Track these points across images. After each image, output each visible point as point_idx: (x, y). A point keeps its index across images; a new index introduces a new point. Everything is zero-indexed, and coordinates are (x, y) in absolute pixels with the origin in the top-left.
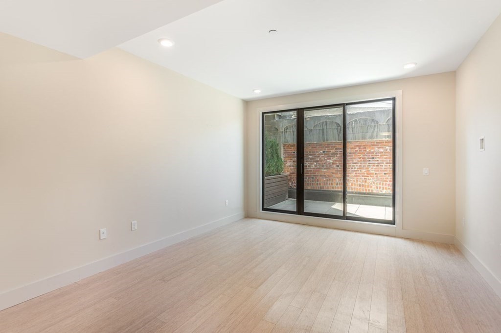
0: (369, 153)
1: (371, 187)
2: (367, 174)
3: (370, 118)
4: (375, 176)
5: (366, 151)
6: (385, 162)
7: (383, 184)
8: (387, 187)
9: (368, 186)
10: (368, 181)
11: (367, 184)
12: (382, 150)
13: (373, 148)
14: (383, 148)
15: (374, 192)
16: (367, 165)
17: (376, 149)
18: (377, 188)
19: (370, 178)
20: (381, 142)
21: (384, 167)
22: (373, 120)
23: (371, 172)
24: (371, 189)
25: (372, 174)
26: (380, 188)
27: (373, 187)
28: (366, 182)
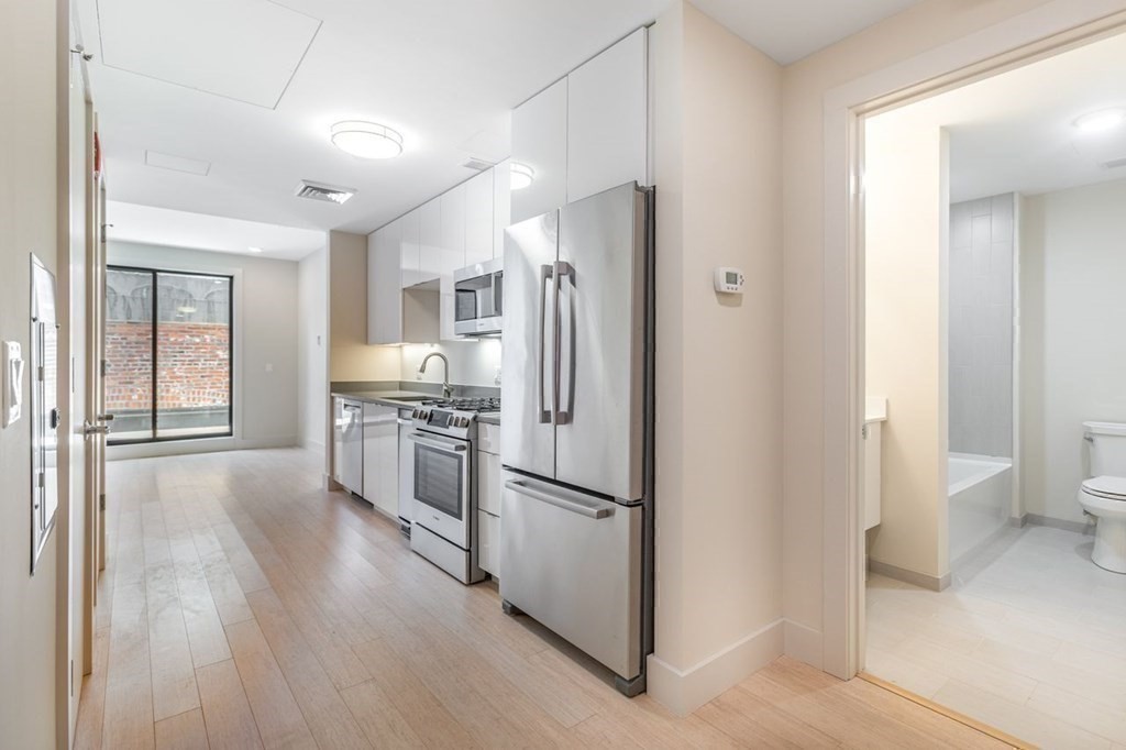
0: (175, 343)
1: (178, 399)
2: (171, 378)
3: (179, 287)
4: (185, 380)
5: (168, 340)
6: (202, 359)
7: (199, 393)
8: (206, 396)
9: (173, 398)
10: (172, 390)
11: (170, 395)
12: (197, 340)
13: (181, 336)
14: (198, 336)
15: (184, 406)
16: (170, 364)
17: (188, 337)
18: (188, 399)
19: (175, 384)
20: (198, 328)
21: (200, 366)
22: (182, 291)
23: (178, 374)
24: (177, 402)
25: (181, 377)
26: (194, 399)
27: (182, 398)
28: (168, 391)
